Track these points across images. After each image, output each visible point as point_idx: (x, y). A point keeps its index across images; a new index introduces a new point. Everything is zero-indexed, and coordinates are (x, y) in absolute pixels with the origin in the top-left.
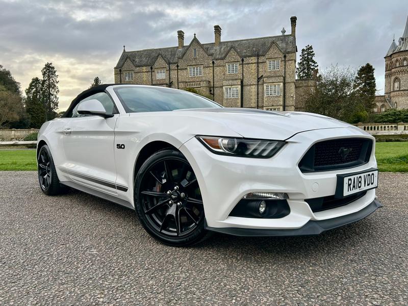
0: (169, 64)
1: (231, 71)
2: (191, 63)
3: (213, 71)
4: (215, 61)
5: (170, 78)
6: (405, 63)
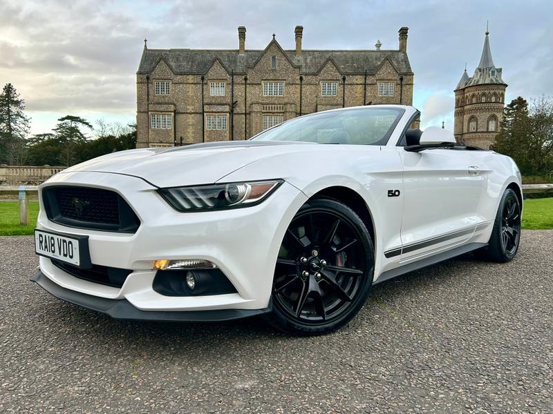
0: (232, 74)
1: (326, 93)
2: (267, 76)
3: (301, 90)
4: (304, 77)
5: (233, 96)
6: (484, 99)
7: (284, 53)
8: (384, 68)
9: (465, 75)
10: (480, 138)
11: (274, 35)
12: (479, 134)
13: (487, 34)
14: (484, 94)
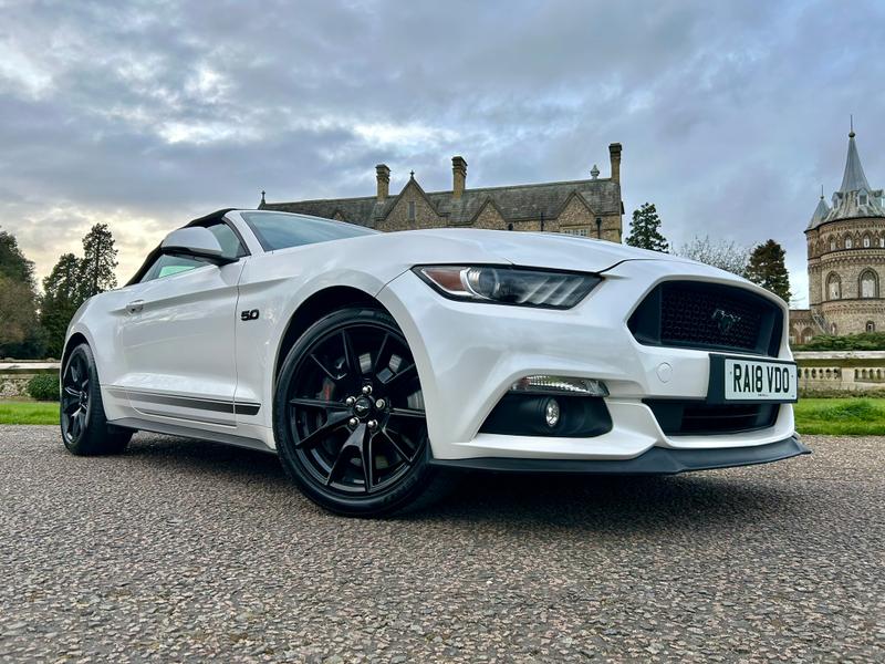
6: (849, 244)
7: (426, 197)
8: (571, 207)
9: (822, 204)
10: (846, 311)
11: (412, 173)
12: (845, 303)
13: (852, 136)
14: (848, 236)
